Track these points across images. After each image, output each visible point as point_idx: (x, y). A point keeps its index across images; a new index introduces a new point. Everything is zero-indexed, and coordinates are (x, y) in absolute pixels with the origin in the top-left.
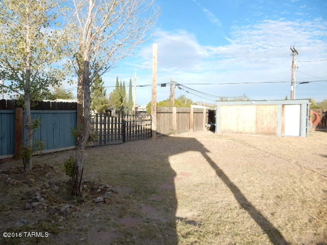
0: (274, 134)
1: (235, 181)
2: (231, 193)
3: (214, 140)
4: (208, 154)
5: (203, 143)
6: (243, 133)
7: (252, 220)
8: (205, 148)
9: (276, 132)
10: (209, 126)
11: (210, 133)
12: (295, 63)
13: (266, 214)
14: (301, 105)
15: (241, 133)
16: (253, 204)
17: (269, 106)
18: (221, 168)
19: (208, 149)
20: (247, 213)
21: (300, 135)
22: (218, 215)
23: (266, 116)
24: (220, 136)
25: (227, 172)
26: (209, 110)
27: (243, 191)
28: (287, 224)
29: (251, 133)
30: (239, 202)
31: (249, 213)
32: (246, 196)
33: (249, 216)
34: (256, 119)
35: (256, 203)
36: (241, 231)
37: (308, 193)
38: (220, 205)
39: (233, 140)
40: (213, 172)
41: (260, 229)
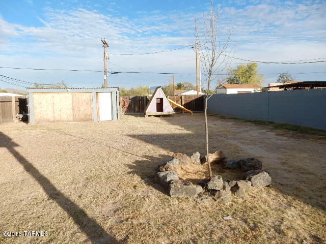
0: (91, 120)
1: (45, 172)
2: (39, 186)
3: (26, 131)
4: (16, 149)
5: (11, 136)
6: (61, 121)
7: (60, 208)
8: (13, 142)
9: (92, 118)
10: (21, 116)
11: (23, 124)
12: (106, 55)
13: (74, 198)
14: (111, 93)
15: (58, 121)
16: (62, 192)
17: (85, 94)
18: (30, 161)
19: (18, 142)
20: (55, 202)
21: (112, 119)
22: (21, 214)
23: (82, 103)
24: (35, 127)
25: (37, 165)
26: (19, 99)
27: (53, 182)
28: (91, 202)
29: (69, 121)
30: (47, 193)
31: (57, 202)
32: (56, 186)
33: (57, 205)
34: (73, 106)
35: (65, 190)
36: (46, 222)
37: (113, 169)
38: (24, 203)
39: (48, 129)
40: (20, 168)
41: (66, 215)
